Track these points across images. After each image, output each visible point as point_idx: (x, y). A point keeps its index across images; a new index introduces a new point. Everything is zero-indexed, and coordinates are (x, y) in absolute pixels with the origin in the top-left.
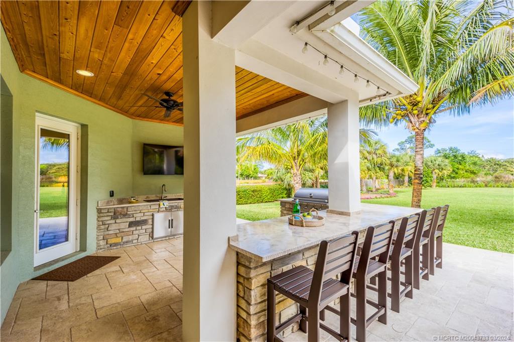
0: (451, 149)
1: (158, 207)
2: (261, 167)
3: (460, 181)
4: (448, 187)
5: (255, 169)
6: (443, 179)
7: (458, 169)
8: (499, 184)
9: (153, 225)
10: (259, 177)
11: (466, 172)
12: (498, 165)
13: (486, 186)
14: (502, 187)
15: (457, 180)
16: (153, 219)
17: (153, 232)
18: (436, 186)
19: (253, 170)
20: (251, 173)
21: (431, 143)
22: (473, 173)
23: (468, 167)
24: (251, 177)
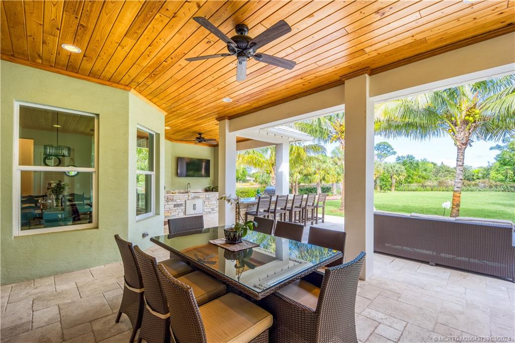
0: (408, 157)
1: (187, 196)
2: (249, 170)
3: (414, 186)
4: (404, 191)
5: (243, 172)
6: (401, 184)
7: (413, 175)
8: (441, 188)
9: (185, 207)
10: (248, 181)
11: (419, 177)
12: (448, 171)
13: (432, 190)
14: (443, 191)
15: (412, 184)
16: (185, 204)
17: (185, 211)
18: (395, 190)
19: (242, 173)
20: (240, 176)
21: (394, 150)
22: (424, 178)
23: (420, 173)
24: (240, 180)
